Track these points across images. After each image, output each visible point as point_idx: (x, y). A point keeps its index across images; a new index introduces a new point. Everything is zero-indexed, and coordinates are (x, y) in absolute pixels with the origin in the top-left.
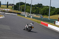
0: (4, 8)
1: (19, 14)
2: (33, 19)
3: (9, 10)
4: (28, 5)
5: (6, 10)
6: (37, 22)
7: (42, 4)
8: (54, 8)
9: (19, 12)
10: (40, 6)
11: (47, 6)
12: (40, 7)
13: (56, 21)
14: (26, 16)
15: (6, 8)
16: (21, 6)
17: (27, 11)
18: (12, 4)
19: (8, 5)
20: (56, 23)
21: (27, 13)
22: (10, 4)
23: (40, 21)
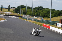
0: (6, 11)
1: (21, 17)
2: (35, 22)
3: (10, 13)
4: (29, 8)
5: (8, 13)
6: (39, 24)
7: (42, 7)
8: (54, 10)
9: (20, 15)
10: (40, 8)
11: (48, 9)
12: (40, 10)
13: (58, 23)
14: (28, 19)
15: (7, 12)
16: (22, 9)
17: (28, 14)
18: (13, 8)
19: (9, 9)
20: (57, 25)
21: (28, 16)
22: (11, 8)
23: (41, 23)
